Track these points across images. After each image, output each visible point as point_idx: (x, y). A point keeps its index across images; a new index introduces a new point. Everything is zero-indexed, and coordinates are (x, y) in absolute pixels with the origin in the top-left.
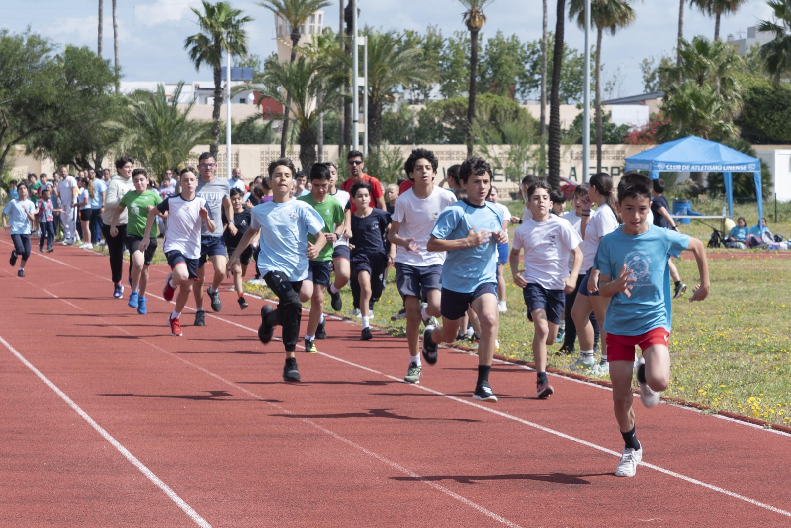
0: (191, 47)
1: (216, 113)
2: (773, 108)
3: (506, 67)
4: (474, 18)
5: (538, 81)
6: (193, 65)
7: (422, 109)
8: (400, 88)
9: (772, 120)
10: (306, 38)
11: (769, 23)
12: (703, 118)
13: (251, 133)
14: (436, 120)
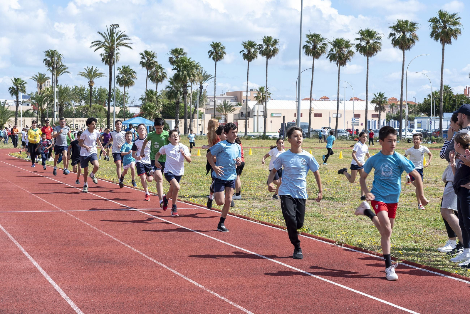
0: (10, 90)
1: (17, 109)
2: (174, 109)
3: (103, 97)
4: (91, 83)
5: (112, 100)
6: (11, 95)
7: (77, 108)
8: (73, 102)
9: (173, 112)
10: (44, 88)
11: (168, 86)
12: (151, 111)
13: (28, 114)
14: (81, 111)
